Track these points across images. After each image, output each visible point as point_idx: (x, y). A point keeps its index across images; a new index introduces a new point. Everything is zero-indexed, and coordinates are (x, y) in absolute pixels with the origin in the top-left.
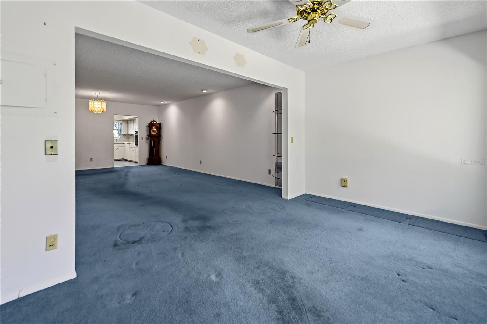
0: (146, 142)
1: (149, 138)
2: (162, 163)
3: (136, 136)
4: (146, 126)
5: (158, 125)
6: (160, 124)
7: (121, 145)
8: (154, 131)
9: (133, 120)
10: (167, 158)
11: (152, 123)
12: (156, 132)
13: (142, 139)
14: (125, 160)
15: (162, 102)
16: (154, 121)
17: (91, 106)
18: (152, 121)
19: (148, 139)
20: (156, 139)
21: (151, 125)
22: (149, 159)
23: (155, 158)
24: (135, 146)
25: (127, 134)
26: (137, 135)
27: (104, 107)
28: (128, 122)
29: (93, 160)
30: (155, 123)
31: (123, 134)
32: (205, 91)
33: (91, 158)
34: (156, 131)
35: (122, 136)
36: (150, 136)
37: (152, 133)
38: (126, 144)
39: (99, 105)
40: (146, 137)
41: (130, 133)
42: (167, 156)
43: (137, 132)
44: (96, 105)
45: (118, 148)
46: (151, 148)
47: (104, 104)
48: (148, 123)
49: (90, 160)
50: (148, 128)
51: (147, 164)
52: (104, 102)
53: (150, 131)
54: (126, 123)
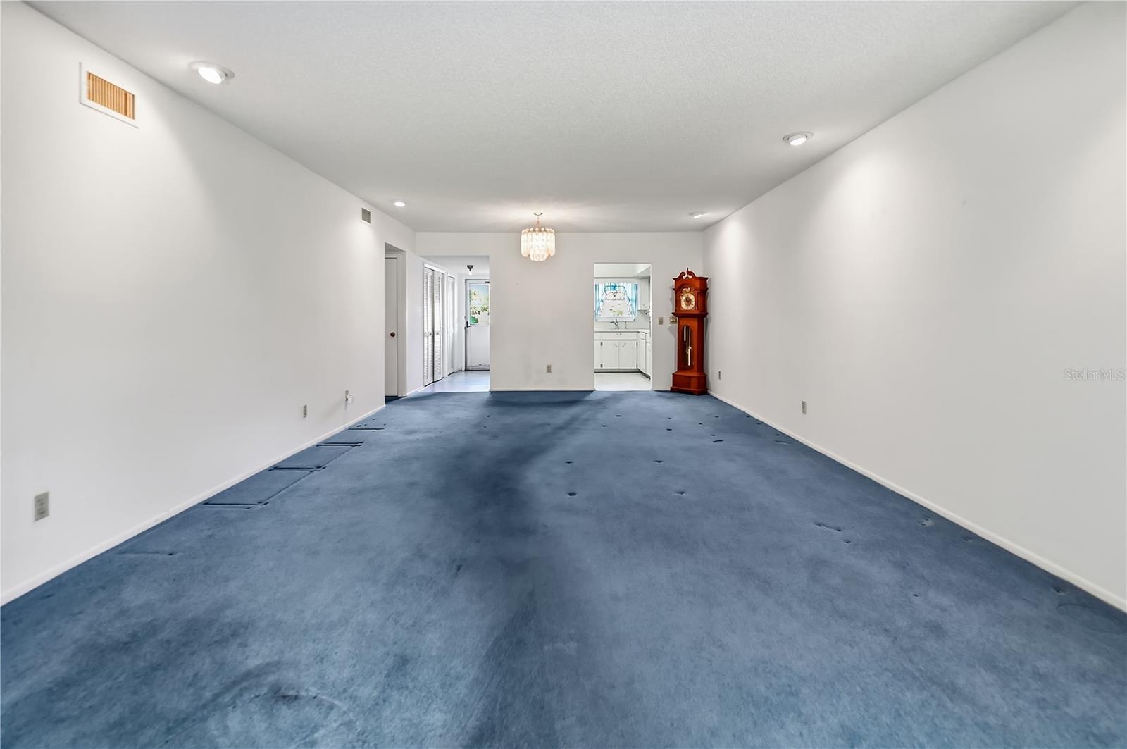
0: (670, 329)
1: (677, 319)
2: (709, 390)
4: (670, 288)
5: (698, 285)
6: (704, 281)
7: (633, 336)
8: (688, 301)
10: (720, 378)
11: (684, 277)
12: (693, 303)
13: (661, 322)
15: (698, 213)
16: (687, 272)
17: (524, 244)
18: (683, 274)
19: (673, 322)
20: (694, 323)
21: (681, 284)
22: (674, 376)
23: (693, 374)
25: (647, 309)
27: (551, 244)
28: (649, 281)
29: (553, 369)
30: (690, 277)
31: (639, 309)
32: (797, 142)
33: (549, 364)
34: (693, 300)
35: (639, 313)
36: (679, 315)
37: (683, 307)
40: (669, 318)
42: (720, 373)
44: (536, 240)
45: (625, 342)
46: (682, 346)
47: (551, 237)
48: (674, 279)
49: (546, 368)
50: (674, 292)
51: (671, 388)
52: (551, 232)
53: (678, 302)
54: (645, 283)
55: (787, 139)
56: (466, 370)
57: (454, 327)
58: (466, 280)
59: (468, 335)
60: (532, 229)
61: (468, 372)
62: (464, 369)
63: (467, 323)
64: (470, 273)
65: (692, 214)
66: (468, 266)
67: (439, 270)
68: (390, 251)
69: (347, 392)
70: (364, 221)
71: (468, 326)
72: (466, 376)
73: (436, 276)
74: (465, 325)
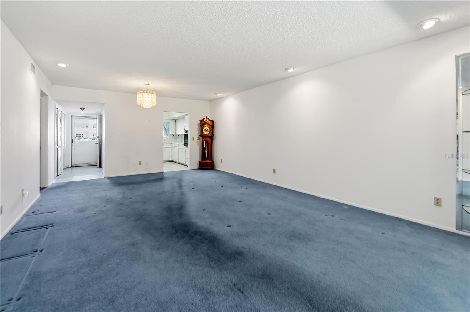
0: (197, 142)
1: (201, 138)
2: (215, 167)
3: (186, 137)
4: (197, 124)
5: (210, 123)
6: (213, 121)
7: (170, 145)
8: (206, 130)
9: (183, 118)
10: (221, 162)
12: (209, 131)
13: (193, 139)
14: (173, 161)
15: (218, 93)
16: (206, 118)
17: (139, 99)
18: (204, 119)
19: (199, 139)
20: (209, 139)
21: (202, 124)
22: (200, 163)
23: (208, 161)
24: (185, 147)
25: (175, 133)
26: (188, 135)
27: (154, 100)
28: (176, 121)
29: (142, 163)
30: (207, 120)
31: (171, 133)
32: (291, 70)
33: (140, 161)
35: (170, 135)
36: (202, 136)
37: (204, 132)
38: (174, 145)
39: (148, 97)
40: (197, 137)
41: (178, 133)
42: (221, 160)
43: (187, 131)
44: (145, 97)
45: (166, 148)
46: (203, 149)
47: (154, 96)
48: (200, 121)
49: (138, 163)
50: (200, 126)
51: (199, 168)
52: (154, 94)
53: (202, 131)
54: (174, 122)
55: (286, 69)
56: (72, 167)
57: (64, 143)
58: (72, 116)
59: (73, 147)
60: (145, 91)
61: (73, 168)
62: (70, 166)
63: (72, 140)
64: (83, 112)
65: (216, 94)
66: (81, 109)
67: (61, 109)
68: (42, 95)
69: (23, 190)
70: (31, 72)
71: (73, 142)
72: (71, 170)
73: (59, 113)
74: (70, 141)
